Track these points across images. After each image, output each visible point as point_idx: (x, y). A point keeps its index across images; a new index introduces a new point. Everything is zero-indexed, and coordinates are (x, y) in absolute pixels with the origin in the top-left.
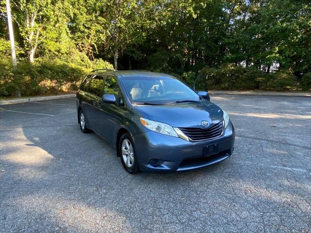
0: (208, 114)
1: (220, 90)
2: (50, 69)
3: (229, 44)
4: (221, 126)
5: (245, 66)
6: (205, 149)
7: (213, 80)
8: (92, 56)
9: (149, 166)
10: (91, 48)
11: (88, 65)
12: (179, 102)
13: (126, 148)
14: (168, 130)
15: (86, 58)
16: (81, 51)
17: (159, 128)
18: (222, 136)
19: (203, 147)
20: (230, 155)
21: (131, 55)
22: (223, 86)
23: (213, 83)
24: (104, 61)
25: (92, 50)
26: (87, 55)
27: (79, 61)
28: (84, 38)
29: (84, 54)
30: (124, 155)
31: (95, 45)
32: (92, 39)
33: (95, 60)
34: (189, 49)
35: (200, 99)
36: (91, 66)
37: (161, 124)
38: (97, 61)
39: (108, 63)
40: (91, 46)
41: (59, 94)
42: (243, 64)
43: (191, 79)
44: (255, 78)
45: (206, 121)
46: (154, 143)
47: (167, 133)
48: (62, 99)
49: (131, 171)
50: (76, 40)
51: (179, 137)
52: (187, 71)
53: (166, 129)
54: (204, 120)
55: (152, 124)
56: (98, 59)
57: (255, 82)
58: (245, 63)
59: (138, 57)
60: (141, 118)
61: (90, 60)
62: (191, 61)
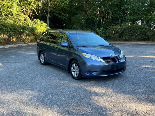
0: (113, 52)
1: (122, 41)
2: (6, 27)
3: (129, 9)
4: (119, 57)
5: (140, 24)
6: (112, 67)
7: (118, 34)
8: (32, 17)
9: (86, 74)
10: (32, 12)
11: (29, 23)
12: (99, 46)
13: (74, 68)
14: (95, 58)
15: (28, 19)
16: (25, 14)
17: (91, 57)
18: (120, 61)
19: (111, 66)
20: (124, 71)
21: (59, 16)
22: (124, 38)
23: (118, 37)
24: (41, 21)
25: (32, 13)
26: (29, 16)
27: (23, 20)
28: (27, 5)
29: (26, 16)
30: (73, 71)
31: (34, 9)
32: (32, 6)
33: (34, 20)
34: (101, 12)
35: (109, 44)
36: (32, 24)
37: (92, 55)
38: (35, 21)
39: (43, 22)
40: (32, 10)
41: (12, 44)
42: (139, 22)
43: (102, 33)
44: (146, 32)
45: (112, 54)
46: (89, 64)
47: (94, 59)
48: (15, 47)
49: (77, 78)
50: (21, 6)
51: (100, 61)
52: (99, 28)
53: (94, 58)
54: (111, 54)
55: (88, 55)
56: (37, 19)
57: (146, 35)
58: (140, 22)
59: (64, 18)
60: (82, 53)
61: (31, 20)
62: (101, 20)
